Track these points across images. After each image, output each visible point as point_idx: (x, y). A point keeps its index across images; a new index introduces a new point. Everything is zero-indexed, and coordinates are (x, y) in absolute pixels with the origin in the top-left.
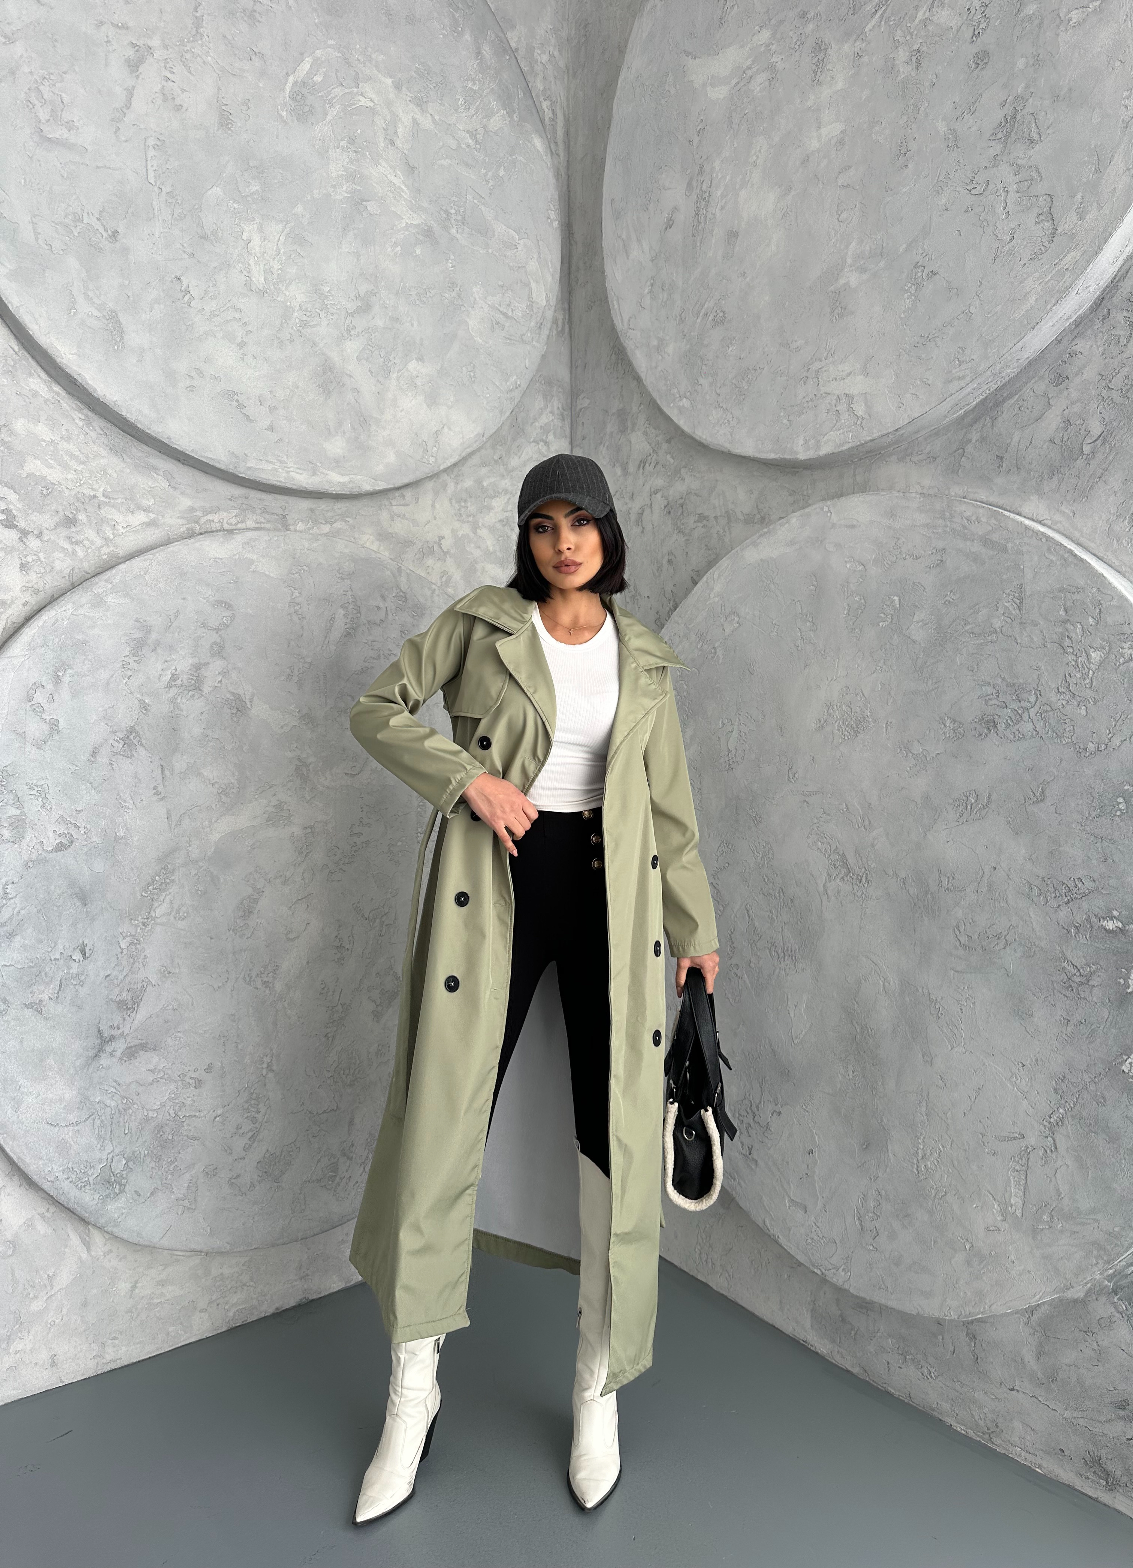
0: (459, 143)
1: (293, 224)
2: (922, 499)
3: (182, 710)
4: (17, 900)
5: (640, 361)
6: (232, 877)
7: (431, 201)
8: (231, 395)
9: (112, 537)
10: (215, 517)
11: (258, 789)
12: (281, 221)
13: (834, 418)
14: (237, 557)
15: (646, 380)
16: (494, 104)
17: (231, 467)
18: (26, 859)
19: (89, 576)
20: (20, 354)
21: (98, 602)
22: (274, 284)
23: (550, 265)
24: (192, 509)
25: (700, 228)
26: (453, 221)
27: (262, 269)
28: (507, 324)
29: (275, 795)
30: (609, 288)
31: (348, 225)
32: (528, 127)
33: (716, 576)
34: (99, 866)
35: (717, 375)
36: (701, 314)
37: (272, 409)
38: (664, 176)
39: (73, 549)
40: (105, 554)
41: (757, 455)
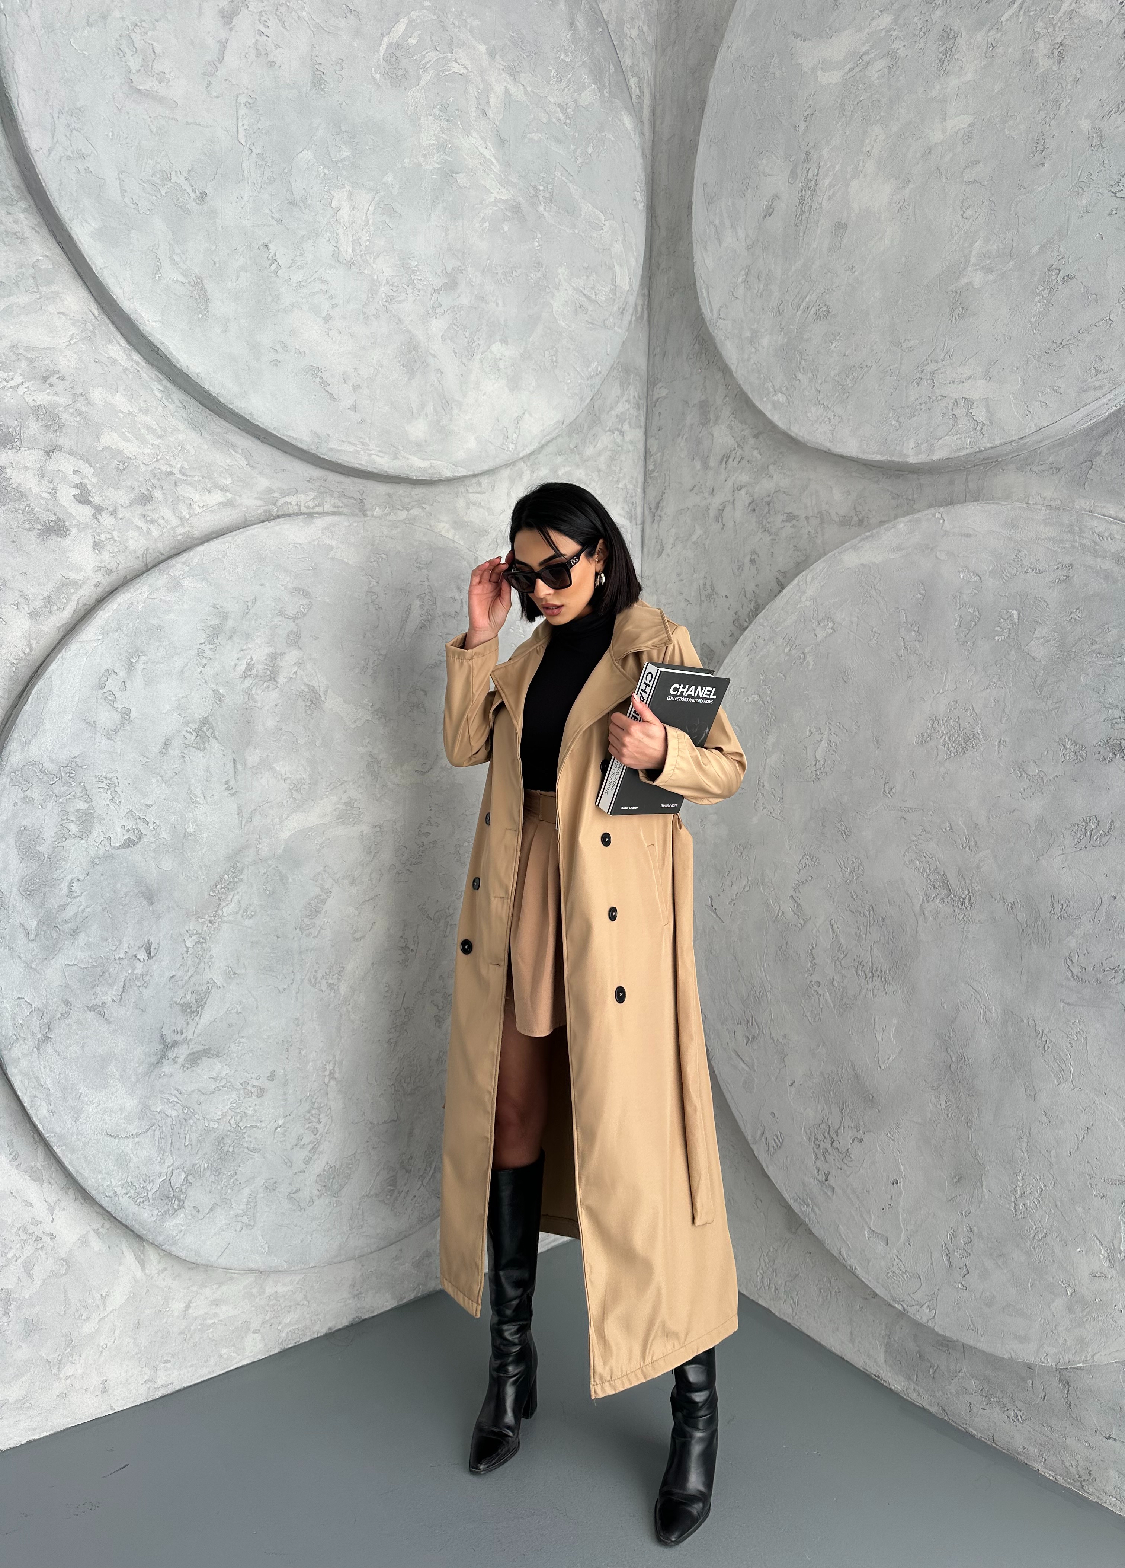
0: (550, 117)
1: (382, 193)
2: (1048, 511)
3: (256, 702)
4: (82, 899)
5: (730, 352)
6: (300, 877)
7: (520, 176)
8: (315, 371)
9: (187, 516)
10: (294, 500)
11: (329, 786)
12: (371, 190)
13: (950, 422)
14: (316, 542)
15: (736, 373)
16: (586, 78)
17: (313, 447)
18: (93, 856)
19: (163, 557)
20: (100, 319)
21: (175, 586)
22: (361, 256)
23: (635, 249)
24: (270, 490)
25: (804, 218)
26: (541, 198)
27: (351, 239)
28: (590, 309)
29: (345, 792)
30: (697, 275)
31: (437, 197)
32: (618, 103)
33: (809, 579)
34: (167, 864)
35: (818, 371)
36: (802, 307)
38: (764, 161)
39: (148, 528)
40: (180, 534)
41: (861, 456)
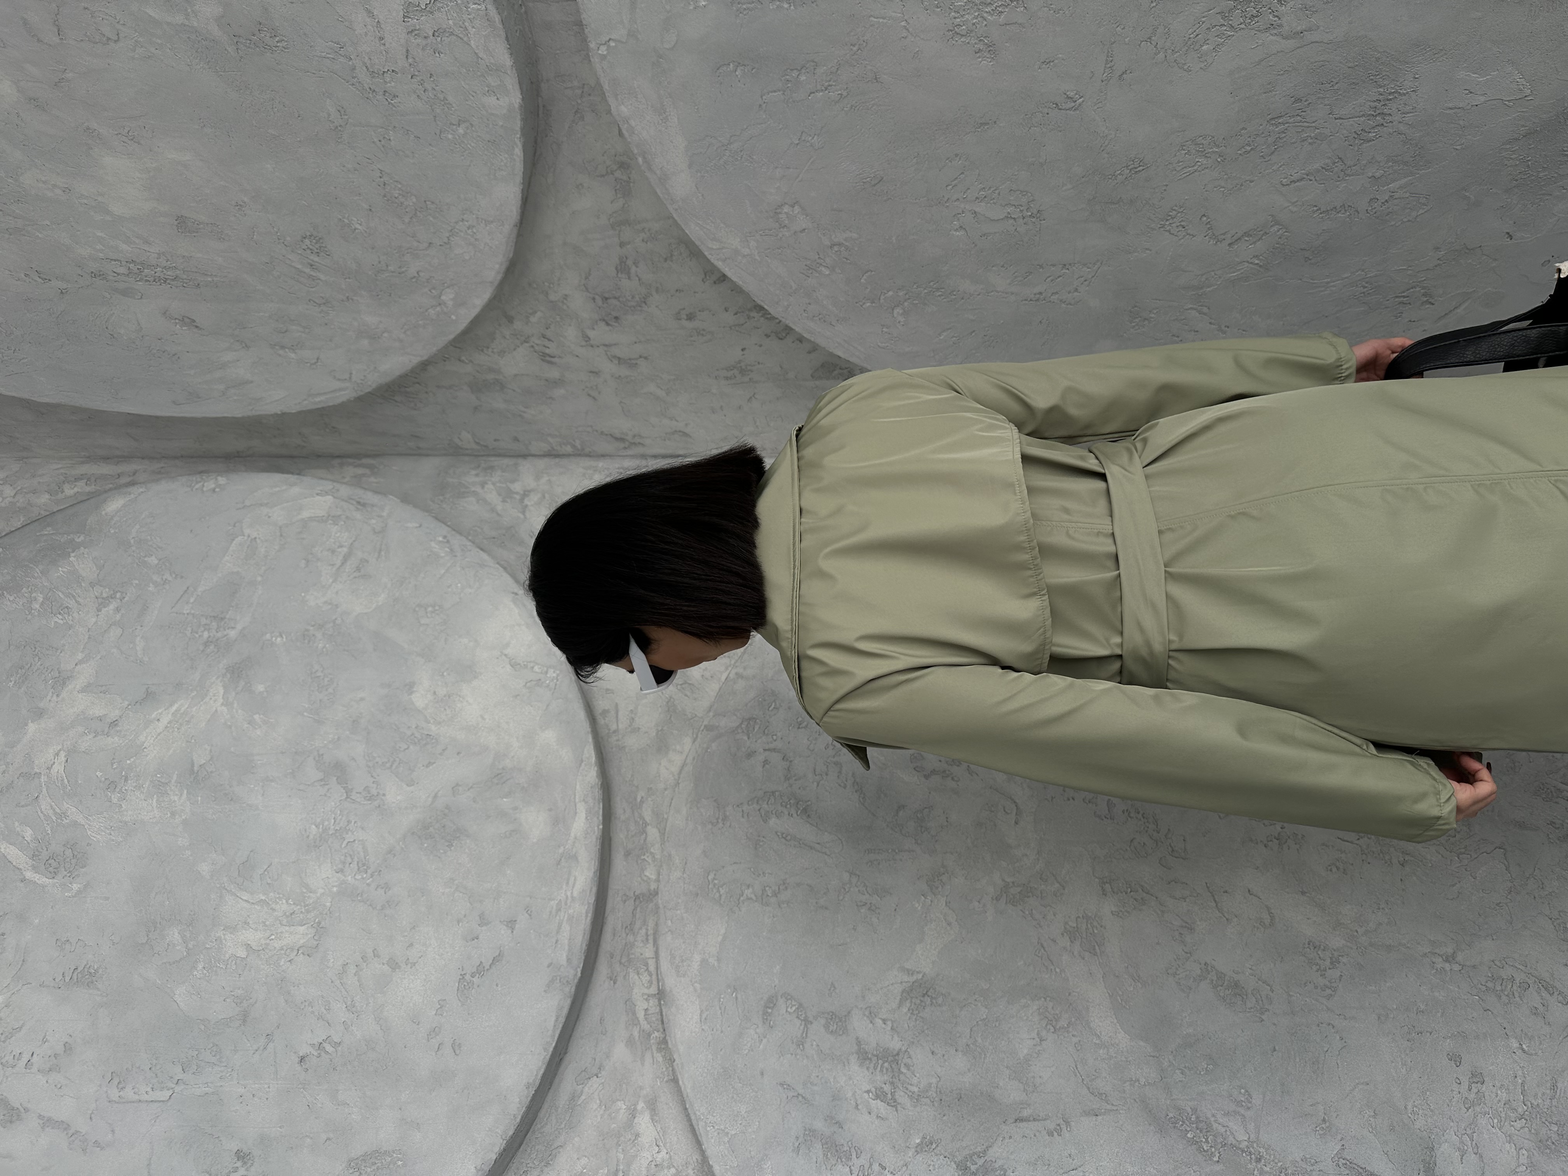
0: (114, 624)
1: (225, 879)
3: (930, 1084)
6: (1185, 1014)
7: (192, 668)
8: (464, 985)
10: (641, 1006)
12: (221, 896)
13: (446, 40)
14: (697, 986)
15: (424, 355)
16: (62, 570)
17: (567, 989)
22: (308, 912)
23: (278, 489)
24: (630, 1042)
25: (185, 277)
26: (219, 635)
27: (287, 928)
28: (360, 555)
29: (1054, 941)
30: (298, 408)
31: (225, 795)
33: (715, 246)
35: (400, 247)
36: (312, 273)
37: (483, 921)
38: (122, 332)
41: (519, 179)
